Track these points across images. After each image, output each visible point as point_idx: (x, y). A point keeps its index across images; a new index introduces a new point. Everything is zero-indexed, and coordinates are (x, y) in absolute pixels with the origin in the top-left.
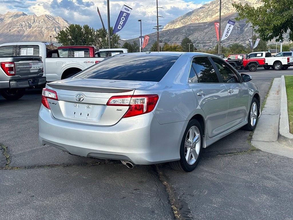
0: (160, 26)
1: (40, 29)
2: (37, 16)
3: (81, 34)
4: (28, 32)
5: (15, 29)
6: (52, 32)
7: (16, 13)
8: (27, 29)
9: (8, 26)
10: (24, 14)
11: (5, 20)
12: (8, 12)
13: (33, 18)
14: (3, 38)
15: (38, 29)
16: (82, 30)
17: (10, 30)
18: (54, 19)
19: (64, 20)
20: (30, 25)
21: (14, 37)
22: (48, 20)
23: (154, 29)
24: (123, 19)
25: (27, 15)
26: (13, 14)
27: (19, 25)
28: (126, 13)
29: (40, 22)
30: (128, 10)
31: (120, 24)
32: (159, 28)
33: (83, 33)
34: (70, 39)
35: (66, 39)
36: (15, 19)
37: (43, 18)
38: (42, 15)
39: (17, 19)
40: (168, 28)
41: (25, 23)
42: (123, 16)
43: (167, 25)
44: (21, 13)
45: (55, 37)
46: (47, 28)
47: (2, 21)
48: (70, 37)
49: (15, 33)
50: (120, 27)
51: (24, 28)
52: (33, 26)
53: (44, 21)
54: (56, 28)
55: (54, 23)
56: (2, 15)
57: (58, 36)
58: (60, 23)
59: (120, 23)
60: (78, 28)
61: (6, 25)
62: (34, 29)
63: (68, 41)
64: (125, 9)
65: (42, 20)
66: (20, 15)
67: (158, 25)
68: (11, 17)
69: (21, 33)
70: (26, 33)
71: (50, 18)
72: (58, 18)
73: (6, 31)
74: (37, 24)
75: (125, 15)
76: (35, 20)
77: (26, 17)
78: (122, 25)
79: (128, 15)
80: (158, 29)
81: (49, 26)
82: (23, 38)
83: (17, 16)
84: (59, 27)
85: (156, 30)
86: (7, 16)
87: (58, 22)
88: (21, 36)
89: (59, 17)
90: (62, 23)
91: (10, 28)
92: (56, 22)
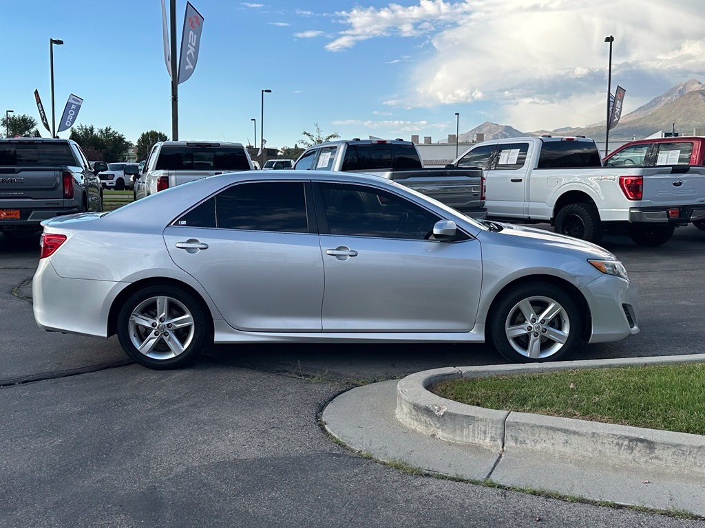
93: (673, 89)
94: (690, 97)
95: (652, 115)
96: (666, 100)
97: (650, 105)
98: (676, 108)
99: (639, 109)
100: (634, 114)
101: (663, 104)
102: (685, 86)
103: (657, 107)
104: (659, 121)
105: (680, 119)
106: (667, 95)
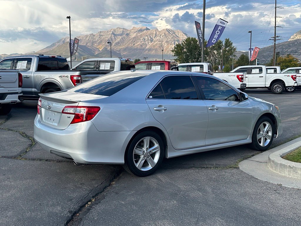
0: (277, 37)
1: (161, 43)
2: (159, 30)
3: (196, 47)
4: (150, 45)
5: (138, 43)
6: (171, 46)
7: (140, 28)
8: (149, 43)
9: (132, 41)
10: (147, 29)
11: (130, 35)
12: (134, 27)
13: (155, 33)
14: (128, 52)
15: (159, 43)
16: (198, 43)
17: (134, 44)
18: (174, 33)
19: (184, 33)
20: (152, 39)
21: (137, 50)
22: (169, 34)
23: (271, 39)
24: (218, 33)
25: (149, 30)
26: (138, 29)
27: (142, 39)
28: (221, 26)
29: (161, 36)
30: (224, 23)
31: (214, 38)
32: (277, 38)
33: (198, 46)
34: (185, 52)
35: (181, 53)
36: (139, 33)
37: (164, 32)
38: (163, 29)
39: (141, 34)
40: (296, 38)
41: (147, 37)
42: (218, 30)
43: (295, 34)
44: (145, 28)
45: (171, 51)
46: (167, 42)
47: (128, 35)
48: (186, 50)
49: (138, 47)
50: (214, 41)
51: (146, 42)
52: (154, 39)
53: (165, 35)
54: (175, 42)
55: (174, 36)
56: (128, 30)
57: (174, 49)
58: (179, 36)
59: (215, 36)
60: (193, 41)
61: (131, 39)
62: (155, 43)
63: (183, 54)
64: (221, 22)
65: (163, 34)
66: (144, 30)
67: (275, 35)
68: (135, 32)
69: (144, 47)
70: (148, 47)
71: (170, 32)
72: (178, 32)
73: (131, 45)
74: (158, 38)
75: (220, 29)
76: (157, 34)
77: (149, 32)
78: (216, 38)
79: (223, 28)
80: (275, 40)
81: (169, 40)
82: (145, 52)
83: (141, 30)
84: (178, 41)
85: (273, 41)
86: (132, 31)
87: (178, 36)
88: (143, 49)
89: (178, 30)
90: (181, 36)
91: (134, 42)
92: (176, 35)
93: (60, 40)
94: (67, 44)
95: (53, 50)
96: (57, 44)
97: (51, 46)
98: (62, 48)
99: (47, 47)
100: (45, 50)
101: (57, 46)
102: (65, 39)
103: (54, 47)
104: (56, 53)
105: (64, 53)
106: (58, 42)
